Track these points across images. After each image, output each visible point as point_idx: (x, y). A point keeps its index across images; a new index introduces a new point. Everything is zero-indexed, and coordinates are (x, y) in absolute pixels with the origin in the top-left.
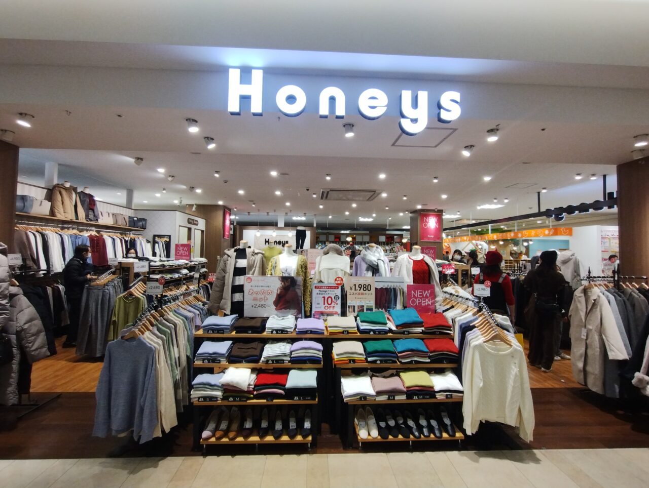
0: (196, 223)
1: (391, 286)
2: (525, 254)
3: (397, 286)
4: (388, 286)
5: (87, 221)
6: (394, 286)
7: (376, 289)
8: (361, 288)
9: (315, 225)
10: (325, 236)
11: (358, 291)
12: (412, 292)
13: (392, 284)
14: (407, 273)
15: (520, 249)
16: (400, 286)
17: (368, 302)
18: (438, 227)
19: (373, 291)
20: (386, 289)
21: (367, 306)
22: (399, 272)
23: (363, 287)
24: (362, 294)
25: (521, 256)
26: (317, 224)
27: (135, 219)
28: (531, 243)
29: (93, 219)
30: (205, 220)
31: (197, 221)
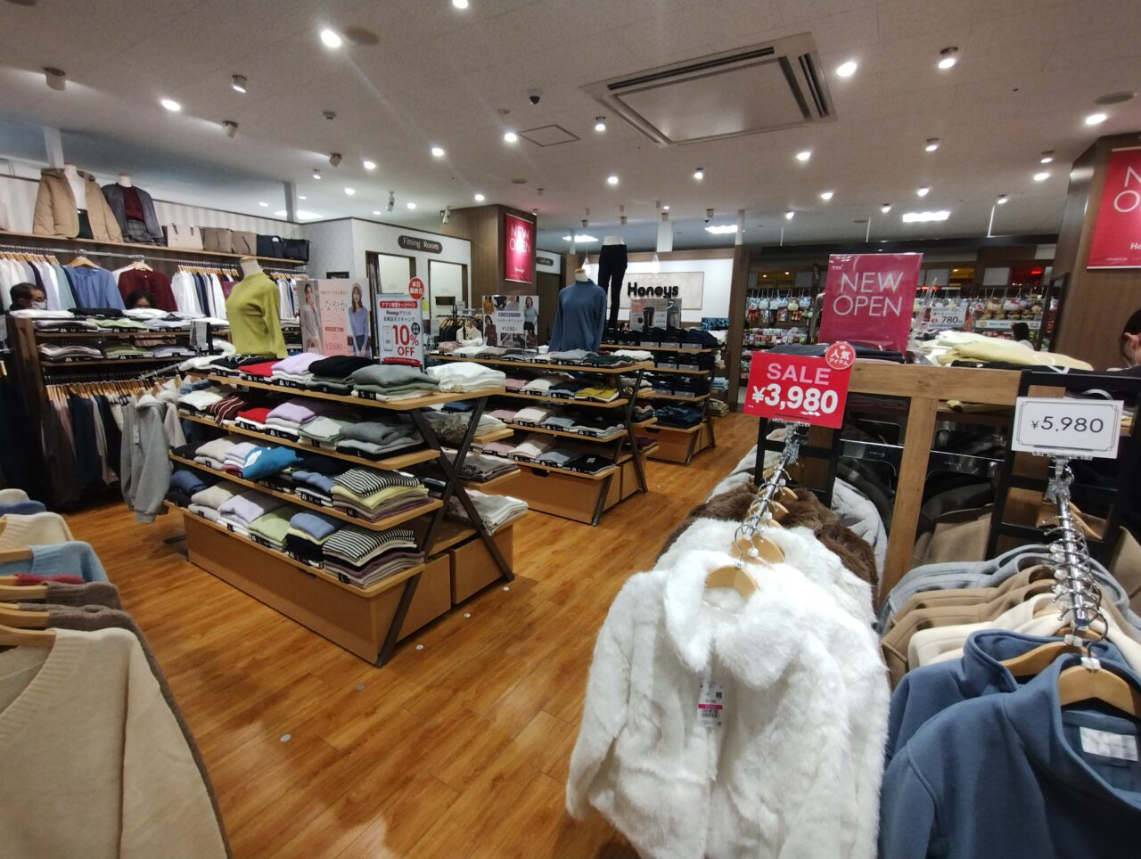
0: (436, 247)
5: (126, 241)
27: (275, 240)
29: (139, 238)
30: (469, 242)
31: (439, 244)
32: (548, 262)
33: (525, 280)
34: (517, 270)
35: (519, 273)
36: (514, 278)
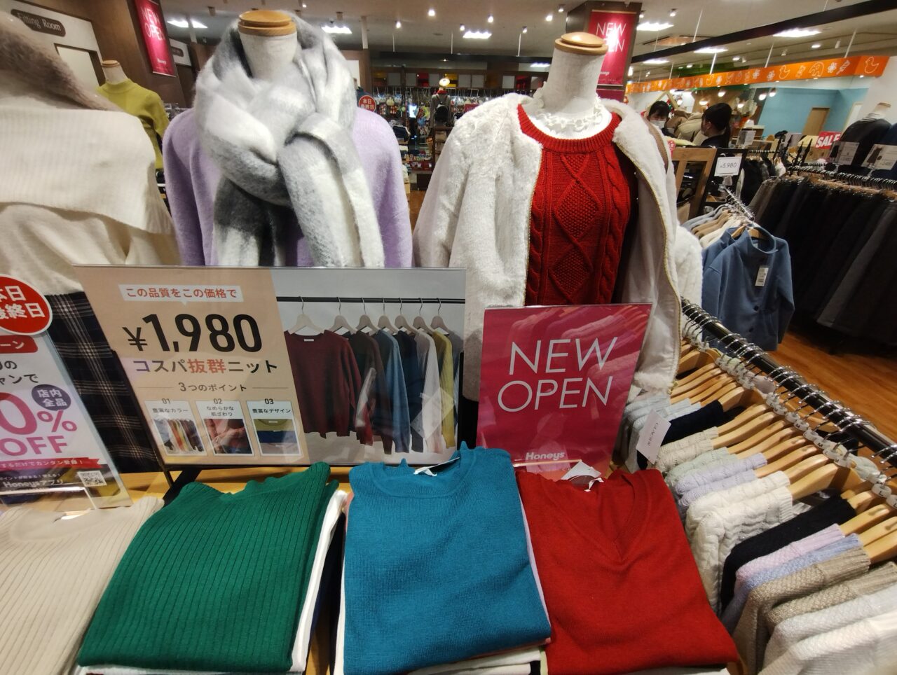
1: (384, 321)
2: (752, 118)
3: (419, 323)
4: (365, 321)
6: (401, 321)
7: (293, 341)
8: (196, 335)
9: (365, 46)
10: (399, 75)
11: (185, 354)
12: (515, 348)
13: (392, 311)
14: (498, 229)
15: (748, 108)
16: (438, 322)
17: (261, 405)
18: (622, 50)
19: (276, 351)
20: (357, 339)
21: (260, 422)
22: (455, 217)
23: (205, 333)
24: (215, 366)
25: (746, 121)
26: (369, 45)
28: (772, 94)
32: (178, 52)
33: (170, 73)
34: (159, 61)
35: (162, 64)
36: (159, 71)
